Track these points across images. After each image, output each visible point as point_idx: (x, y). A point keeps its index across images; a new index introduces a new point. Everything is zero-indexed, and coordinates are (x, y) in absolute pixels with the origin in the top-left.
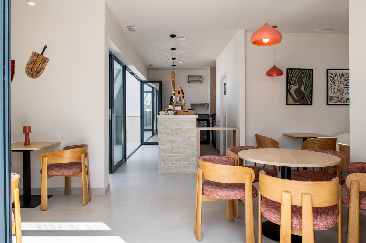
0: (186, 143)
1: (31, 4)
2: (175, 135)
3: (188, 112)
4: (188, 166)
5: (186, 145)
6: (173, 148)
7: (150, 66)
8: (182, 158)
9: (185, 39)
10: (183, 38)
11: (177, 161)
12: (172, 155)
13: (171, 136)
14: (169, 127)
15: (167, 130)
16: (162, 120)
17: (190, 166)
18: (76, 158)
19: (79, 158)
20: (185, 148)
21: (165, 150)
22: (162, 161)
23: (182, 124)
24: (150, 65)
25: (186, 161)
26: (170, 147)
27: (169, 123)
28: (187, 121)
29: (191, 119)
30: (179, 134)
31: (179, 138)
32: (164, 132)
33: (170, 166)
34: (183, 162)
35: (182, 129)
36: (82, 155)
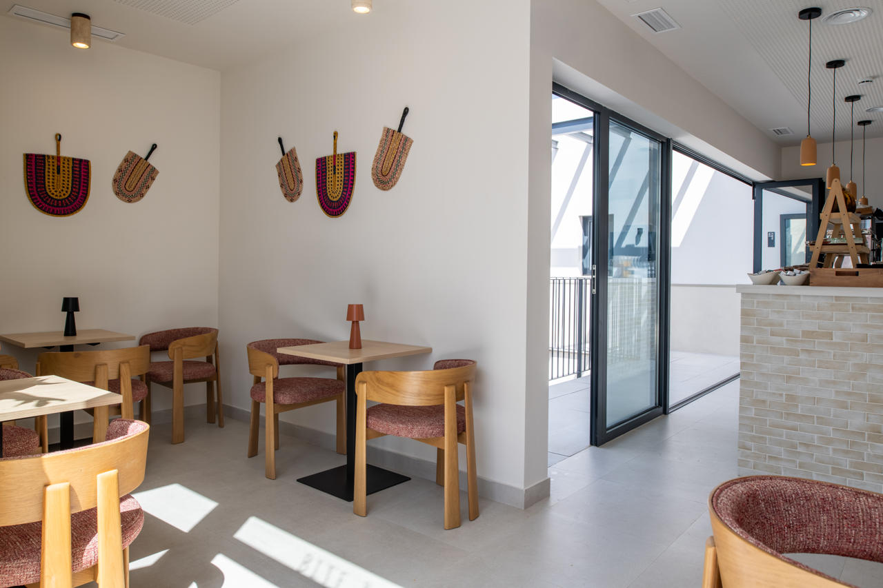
0: (846, 389)
1: (362, 10)
2: (803, 356)
3: (857, 274)
4: (855, 473)
5: (849, 394)
6: (791, 398)
7: (781, 136)
8: (830, 441)
9: (864, 14)
10: (857, 14)
11: (807, 445)
12: (791, 423)
13: (787, 358)
14: (781, 325)
15: (773, 334)
16: (755, 301)
17: (862, 475)
18: (429, 395)
19: (437, 397)
20: (843, 405)
21: (764, 402)
22: (753, 439)
23: (831, 319)
24: (779, 132)
25: (847, 452)
26: (781, 395)
27: (778, 312)
28: (853, 308)
29: (869, 302)
30: (816, 351)
31: (819, 367)
32: (759, 342)
33: (781, 459)
34: (831, 452)
35: (830, 335)
36: (446, 389)
